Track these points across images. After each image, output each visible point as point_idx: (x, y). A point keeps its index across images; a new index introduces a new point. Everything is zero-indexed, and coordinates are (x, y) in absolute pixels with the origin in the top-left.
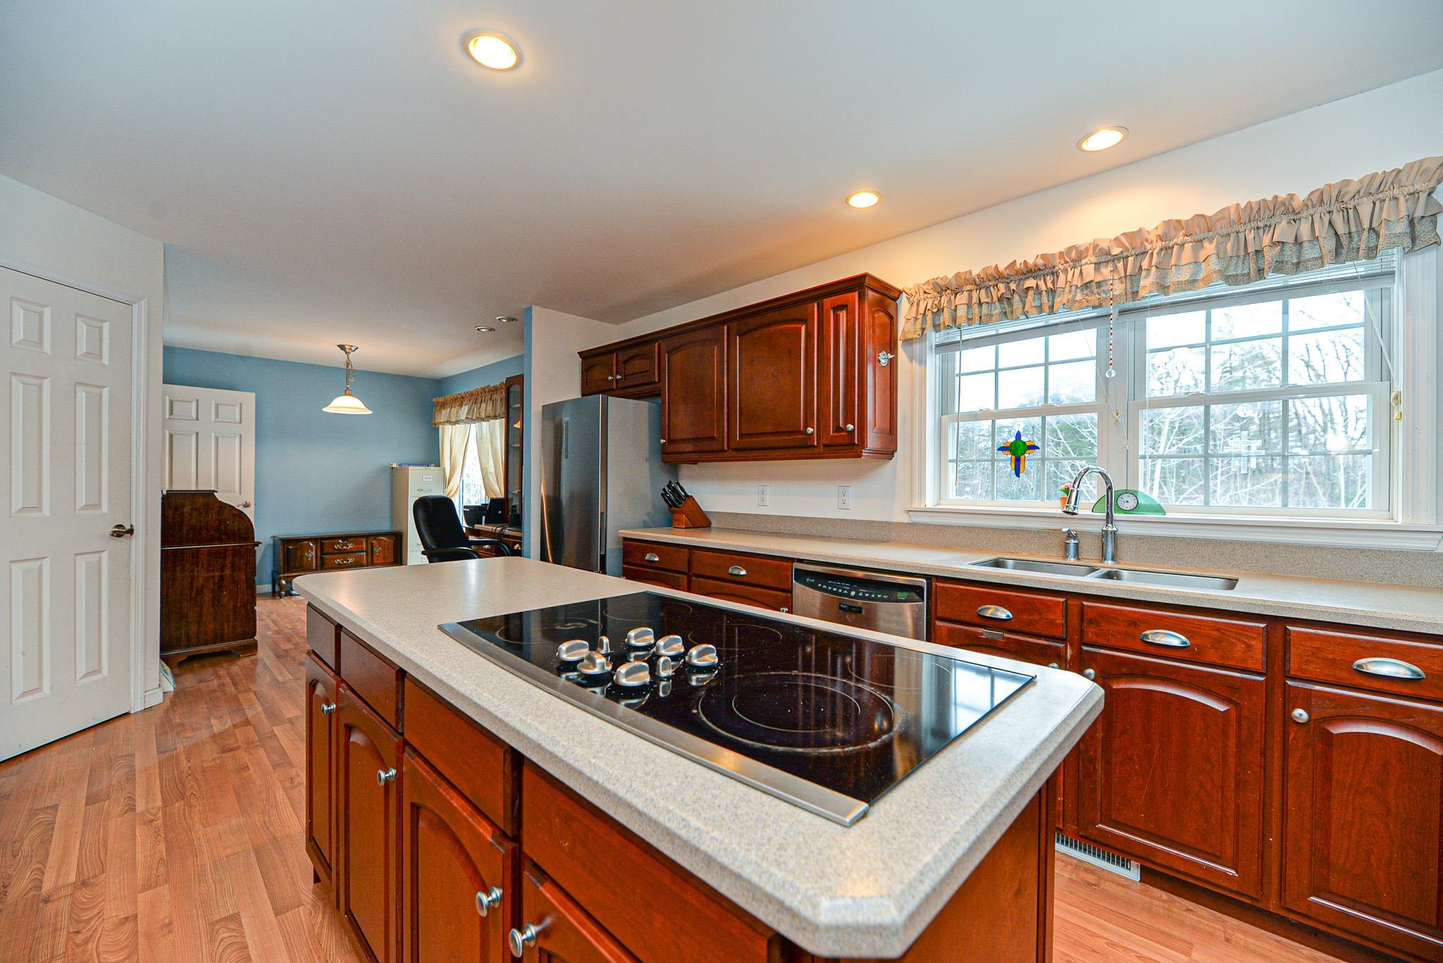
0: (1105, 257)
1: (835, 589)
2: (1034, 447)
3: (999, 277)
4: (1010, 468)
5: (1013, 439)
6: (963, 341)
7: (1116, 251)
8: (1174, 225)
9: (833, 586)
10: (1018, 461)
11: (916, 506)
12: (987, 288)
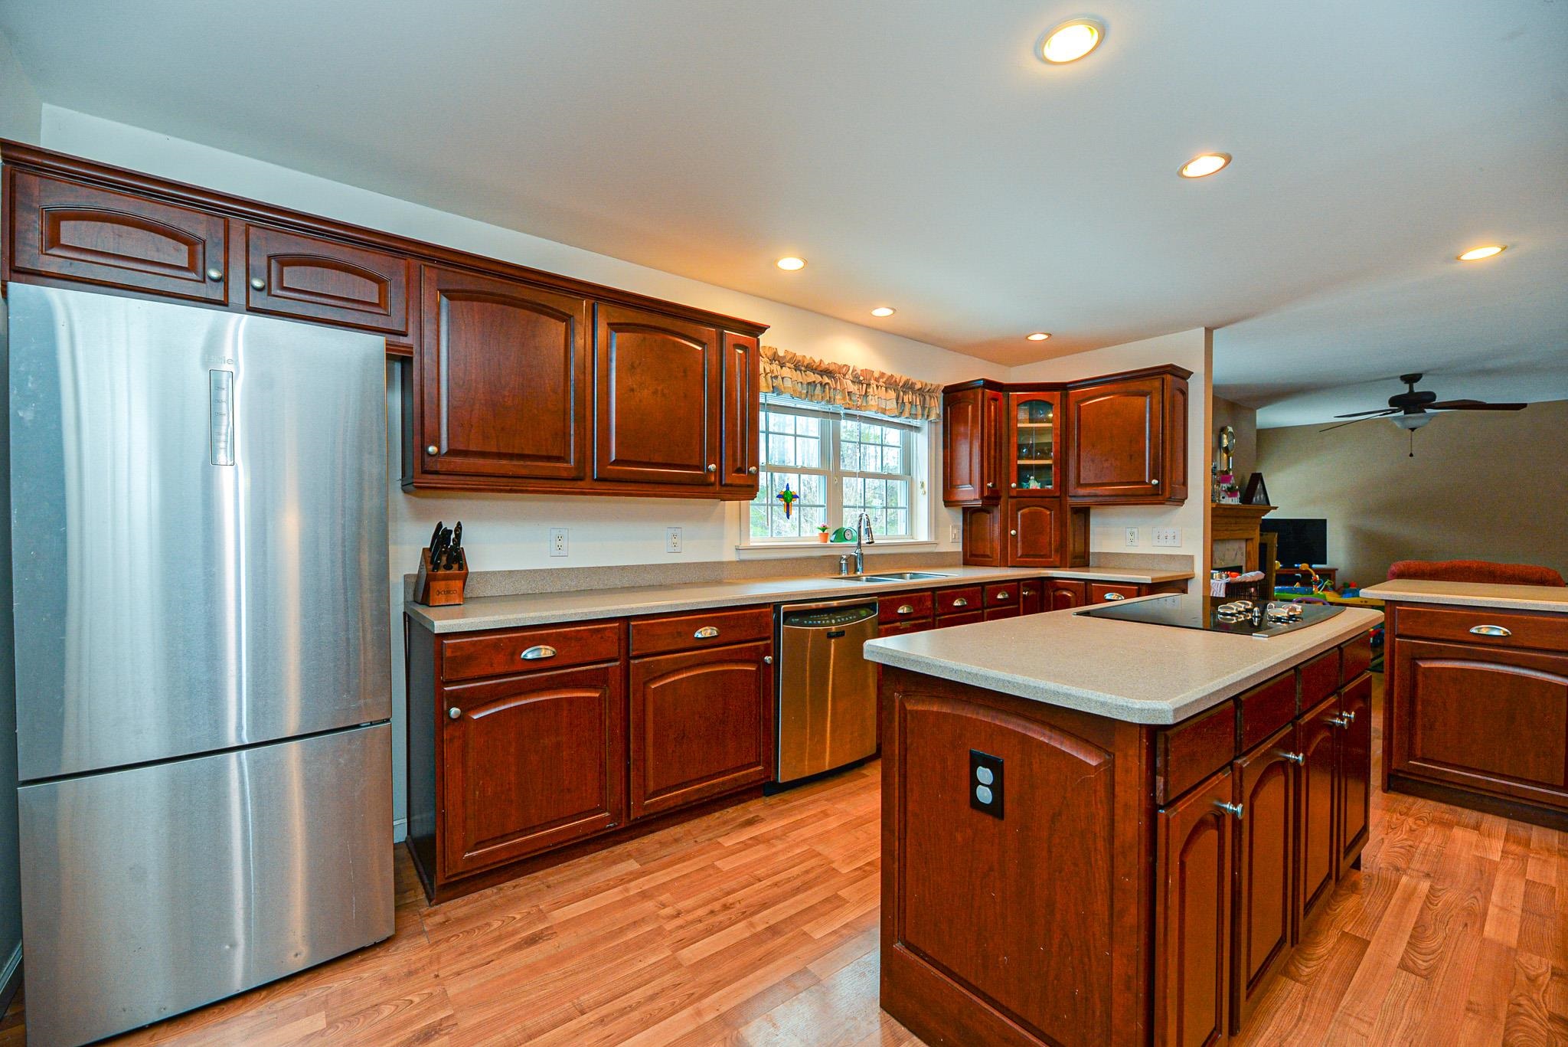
0: (856, 381)
1: (815, 622)
2: (796, 497)
3: (811, 368)
4: (782, 510)
5: (785, 490)
6: (768, 405)
7: (861, 378)
8: (882, 375)
9: (812, 620)
10: (788, 506)
11: (744, 545)
12: (801, 371)
